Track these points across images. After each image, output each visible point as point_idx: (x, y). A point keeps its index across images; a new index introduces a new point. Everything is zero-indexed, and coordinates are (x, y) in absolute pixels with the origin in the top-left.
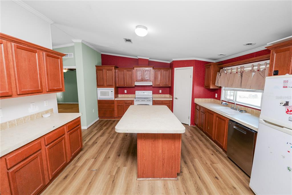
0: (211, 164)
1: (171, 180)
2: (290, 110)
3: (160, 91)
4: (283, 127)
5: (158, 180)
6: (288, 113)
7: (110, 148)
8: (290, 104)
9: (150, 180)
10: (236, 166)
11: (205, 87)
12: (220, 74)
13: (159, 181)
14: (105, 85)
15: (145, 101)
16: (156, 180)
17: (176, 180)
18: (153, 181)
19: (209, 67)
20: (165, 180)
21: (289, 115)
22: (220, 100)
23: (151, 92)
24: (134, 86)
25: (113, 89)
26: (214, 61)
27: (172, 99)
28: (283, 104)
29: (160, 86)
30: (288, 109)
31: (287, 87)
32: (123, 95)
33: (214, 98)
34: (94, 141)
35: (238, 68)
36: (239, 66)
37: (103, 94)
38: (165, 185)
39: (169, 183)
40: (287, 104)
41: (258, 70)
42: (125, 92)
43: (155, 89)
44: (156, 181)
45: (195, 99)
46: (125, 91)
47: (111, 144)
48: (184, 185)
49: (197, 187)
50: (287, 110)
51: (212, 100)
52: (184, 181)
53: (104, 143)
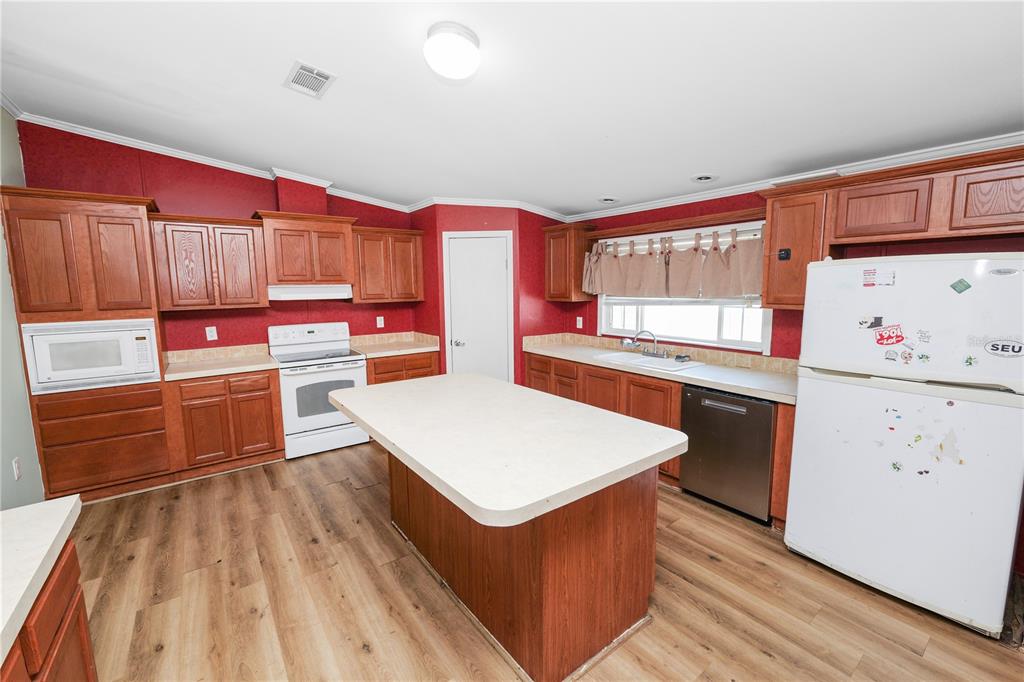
0: (668, 527)
1: (638, 630)
2: (886, 336)
3: (380, 322)
4: (868, 376)
5: (606, 656)
6: (882, 344)
7: (282, 637)
8: (885, 323)
9: (586, 672)
10: (713, 507)
11: (551, 297)
12: (594, 259)
13: (610, 657)
14: (90, 300)
15: (336, 366)
16: (602, 659)
17: (649, 623)
18: (597, 670)
19: (565, 236)
20: (624, 641)
21: (884, 349)
22: (596, 335)
23: (345, 325)
24: (268, 305)
25: (148, 326)
26: (568, 219)
27: (437, 349)
28: (869, 324)
29: (386, 301)
30: (881, 335)
31: (874, 285)
32: (199, 353)
33: (573, 329)
34: (135, 648)
35: (651, 242)
36: (657, 237)
37: (64, 356)
38: (639, 660)
39: (642, 645)
40: (877, 322)
41: (715, 249)
42: (209, 339)
43: (357, 314)
44: (603, 662)
45: (524, 338)
46: (207, 329)
47: (268, 611)
48: (679, 623)
49: (709, 610)
50: (879, 337)
51: (568, 336)
52: (665, 611)
53: (214, 624)
